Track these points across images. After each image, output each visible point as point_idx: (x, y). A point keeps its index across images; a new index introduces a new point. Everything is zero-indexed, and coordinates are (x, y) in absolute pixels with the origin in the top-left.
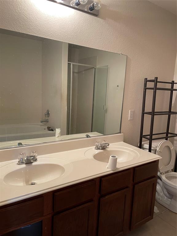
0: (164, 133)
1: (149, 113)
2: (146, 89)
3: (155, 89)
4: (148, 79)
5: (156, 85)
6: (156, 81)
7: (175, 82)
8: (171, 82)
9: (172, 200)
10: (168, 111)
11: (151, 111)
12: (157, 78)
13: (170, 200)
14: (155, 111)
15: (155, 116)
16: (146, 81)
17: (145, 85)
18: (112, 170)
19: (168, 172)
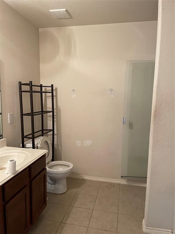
0: (40, 131)
1: (27, 114)
2: (21, 92)
3: (31, 92)
4: (22, 83)
5: (31, 88)
6: (30, 84)
7: (43, 85)
8: (40, 85)
9: (56, 184)
10: (41, 111)
11: (30, 112)
12: (31, 82)
13: (53, 186)
14: (34, 112)
15: (34, 116)
16: (20, 84)
17: (20, 88)
18: (13, 174)
19: (49, 163)
